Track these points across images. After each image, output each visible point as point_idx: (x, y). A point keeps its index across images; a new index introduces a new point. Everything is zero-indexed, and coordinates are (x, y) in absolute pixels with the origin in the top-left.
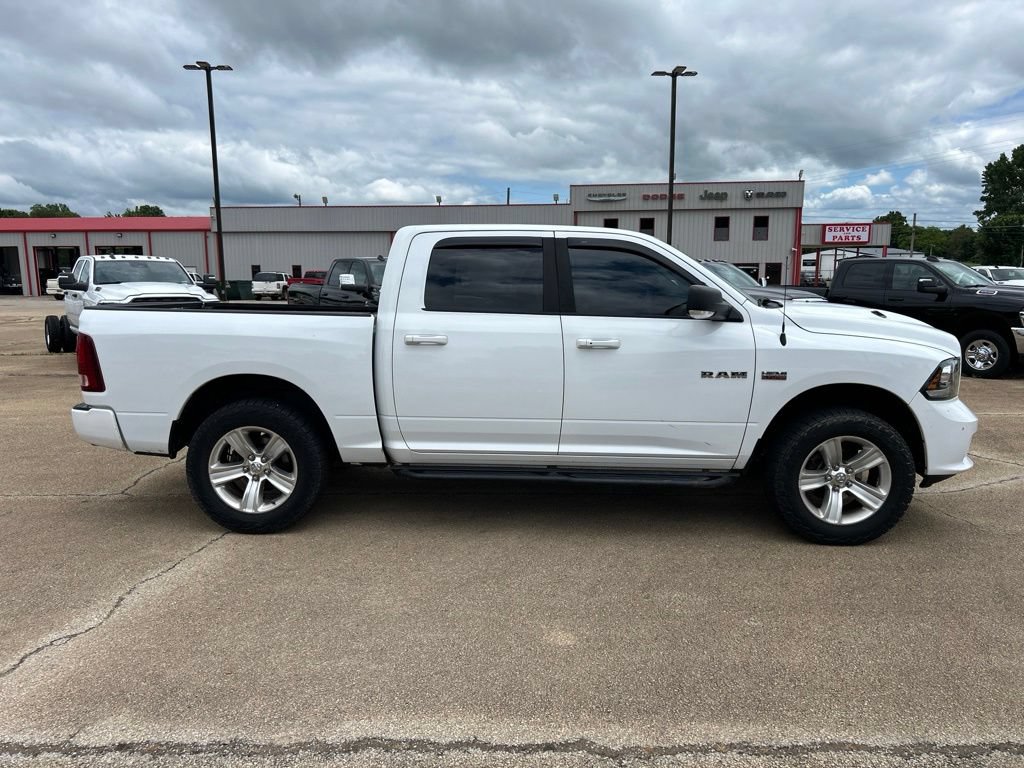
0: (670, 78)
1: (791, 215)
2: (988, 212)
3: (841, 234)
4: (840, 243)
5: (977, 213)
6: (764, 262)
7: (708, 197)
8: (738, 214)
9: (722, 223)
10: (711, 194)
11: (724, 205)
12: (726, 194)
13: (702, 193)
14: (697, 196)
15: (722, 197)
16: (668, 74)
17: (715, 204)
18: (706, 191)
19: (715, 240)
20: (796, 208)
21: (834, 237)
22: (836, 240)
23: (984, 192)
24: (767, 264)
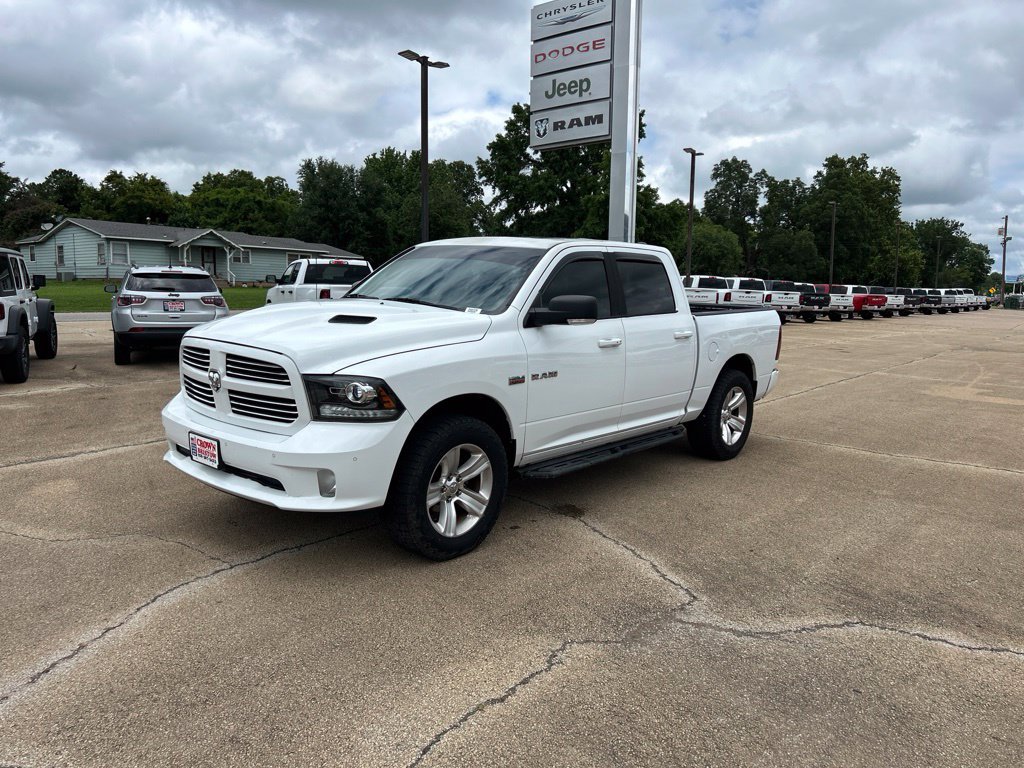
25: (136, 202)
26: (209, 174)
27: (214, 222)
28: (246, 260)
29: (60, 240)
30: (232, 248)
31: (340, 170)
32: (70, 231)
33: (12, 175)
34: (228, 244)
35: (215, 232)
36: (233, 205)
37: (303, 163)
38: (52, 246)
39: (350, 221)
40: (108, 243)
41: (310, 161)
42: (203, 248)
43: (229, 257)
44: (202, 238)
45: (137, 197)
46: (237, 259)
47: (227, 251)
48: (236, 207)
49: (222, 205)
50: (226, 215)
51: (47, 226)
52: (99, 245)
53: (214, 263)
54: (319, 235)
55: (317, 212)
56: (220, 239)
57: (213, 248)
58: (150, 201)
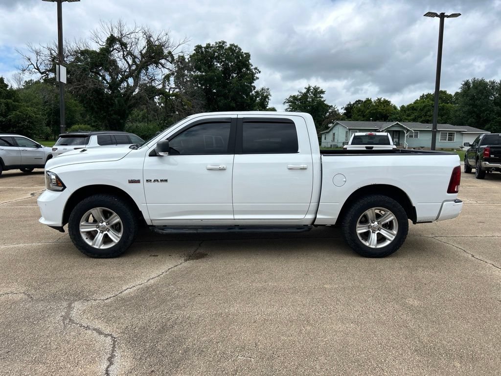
25: (374, 111)
26: (424, 94)
27: (409, 118)
28: (416, 136)
29: (334, 131)
30: (408, 131)
31: (485, 84)
32: (338, 126)
33: (330, 105)
34: (406, 129)
35: (399, 123)
36: (420, 109)
37: (464, 83)
38: (331, 133)
39: (488, 112)
40: (350, 131)
41: (467, 81)
42: (394, 131)
43: (406, 135)
44: (392, 126)
45: (375, 109)
46: (411, 136)
47: (405, 132)
48: (421, 110)
49: (415, 110)
50: (416, 114)
51: (330, 125)
52: (347, 132)
53: (399, 138)
54: (467, 121)
55: (466, 109)
56: (402, 127)
57: (399, 131)
58: (381, 110)
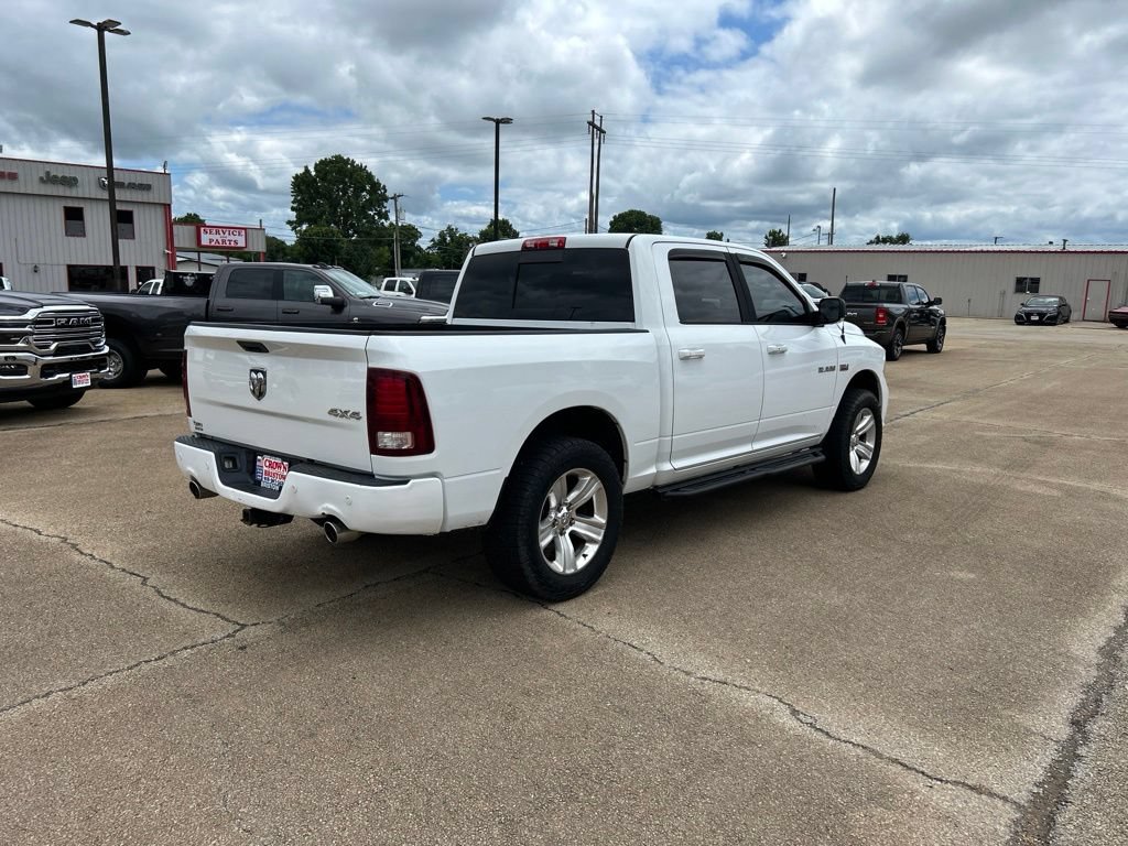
0: (95, 32)
1: (160, 211)
2: (299, 222)
3: (218, 237)
4: (217, 247)
5: (289, 223)
6: (134, 264)
7: (50, 179)
8: (94, 204)
9: (74, 215)
10: (55, 177)
11: (73, 192)
12: (75, 179)
13: (42, 175)
14: (36, 179)
15: (70, 182)
16: (92, 26)
17: (60, 190)
18: (48, 173)
19: (67, 235)
20: (164, 205)
21: (211, 241)
22: (213, 244)
23: (293, 202)
24: (137, 268)
